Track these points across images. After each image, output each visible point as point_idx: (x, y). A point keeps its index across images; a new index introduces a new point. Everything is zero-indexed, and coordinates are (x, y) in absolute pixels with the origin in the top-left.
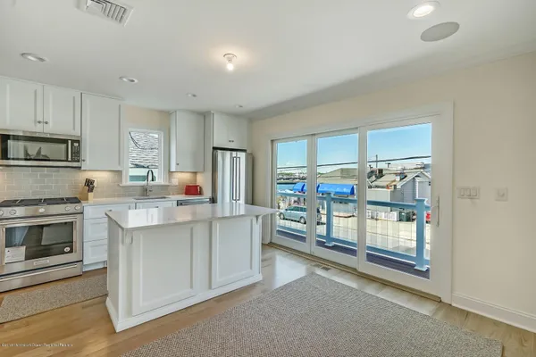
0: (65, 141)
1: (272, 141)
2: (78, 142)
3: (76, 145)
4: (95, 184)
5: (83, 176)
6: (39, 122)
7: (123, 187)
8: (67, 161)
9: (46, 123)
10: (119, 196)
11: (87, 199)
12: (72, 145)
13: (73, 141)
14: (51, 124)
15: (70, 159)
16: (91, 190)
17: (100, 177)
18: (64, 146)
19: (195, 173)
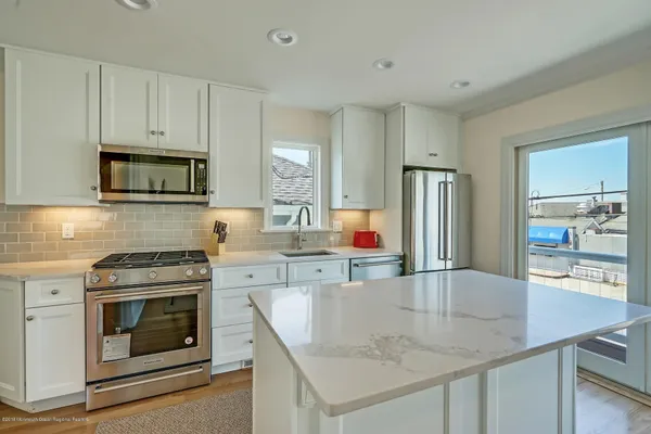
0: (185, 161)
1: (517, 149)
2: (204, 161)
3: (201, 166)
4: (228, 230)
5: (212, 217)
6: (153, 133)
7: (264, 234)
8: (189, 193)
9: (162, 133)
10: (260, 248)
11: (216, 254)
12: (196, 167)
13: (198, 161)
14: (167, 134)
15: (193, 190)
16: (222, 239)
17: (234, 218)
18: (184, 169)
19: (367, 211)
